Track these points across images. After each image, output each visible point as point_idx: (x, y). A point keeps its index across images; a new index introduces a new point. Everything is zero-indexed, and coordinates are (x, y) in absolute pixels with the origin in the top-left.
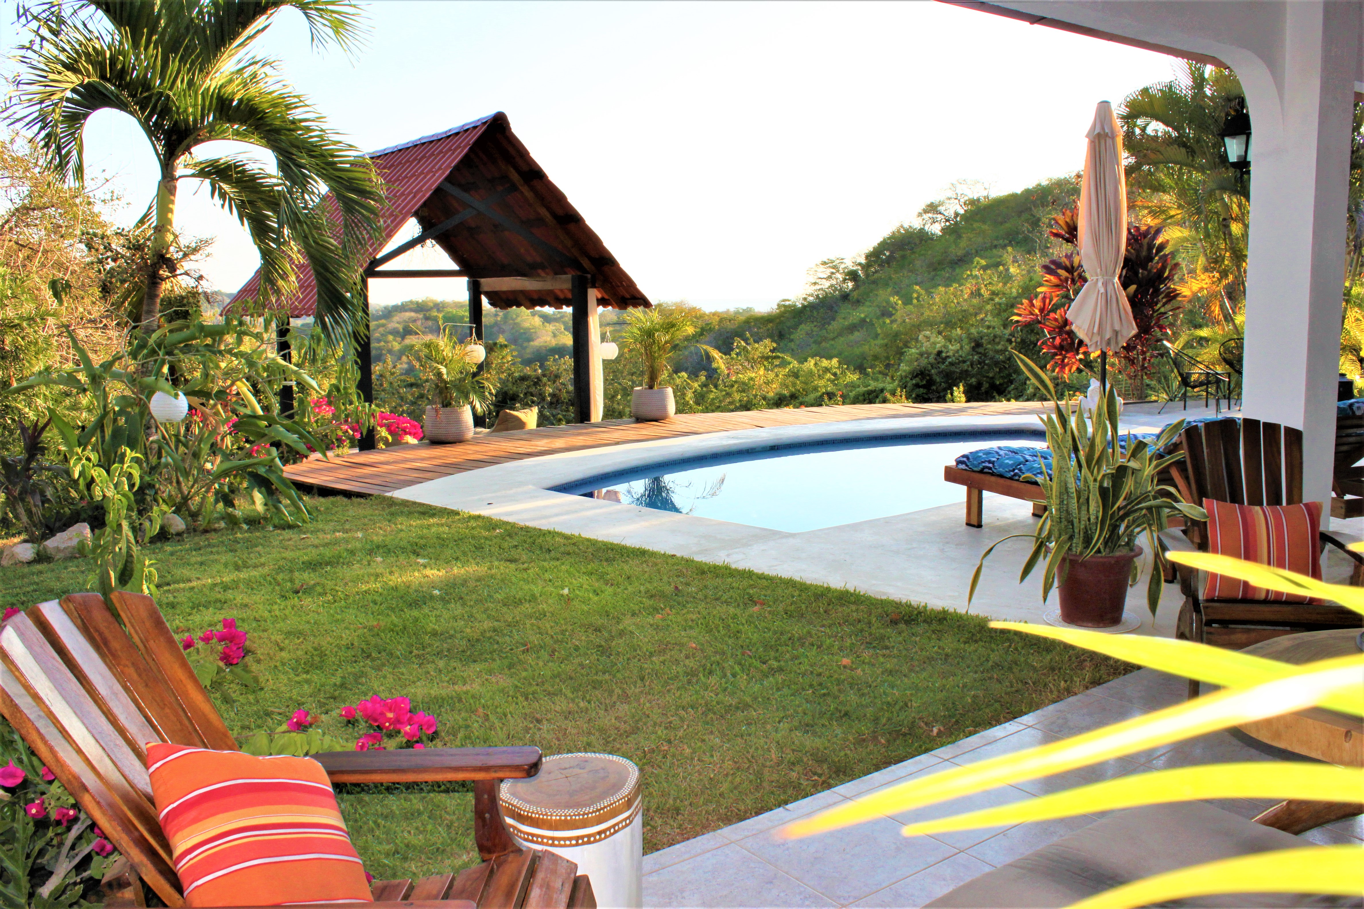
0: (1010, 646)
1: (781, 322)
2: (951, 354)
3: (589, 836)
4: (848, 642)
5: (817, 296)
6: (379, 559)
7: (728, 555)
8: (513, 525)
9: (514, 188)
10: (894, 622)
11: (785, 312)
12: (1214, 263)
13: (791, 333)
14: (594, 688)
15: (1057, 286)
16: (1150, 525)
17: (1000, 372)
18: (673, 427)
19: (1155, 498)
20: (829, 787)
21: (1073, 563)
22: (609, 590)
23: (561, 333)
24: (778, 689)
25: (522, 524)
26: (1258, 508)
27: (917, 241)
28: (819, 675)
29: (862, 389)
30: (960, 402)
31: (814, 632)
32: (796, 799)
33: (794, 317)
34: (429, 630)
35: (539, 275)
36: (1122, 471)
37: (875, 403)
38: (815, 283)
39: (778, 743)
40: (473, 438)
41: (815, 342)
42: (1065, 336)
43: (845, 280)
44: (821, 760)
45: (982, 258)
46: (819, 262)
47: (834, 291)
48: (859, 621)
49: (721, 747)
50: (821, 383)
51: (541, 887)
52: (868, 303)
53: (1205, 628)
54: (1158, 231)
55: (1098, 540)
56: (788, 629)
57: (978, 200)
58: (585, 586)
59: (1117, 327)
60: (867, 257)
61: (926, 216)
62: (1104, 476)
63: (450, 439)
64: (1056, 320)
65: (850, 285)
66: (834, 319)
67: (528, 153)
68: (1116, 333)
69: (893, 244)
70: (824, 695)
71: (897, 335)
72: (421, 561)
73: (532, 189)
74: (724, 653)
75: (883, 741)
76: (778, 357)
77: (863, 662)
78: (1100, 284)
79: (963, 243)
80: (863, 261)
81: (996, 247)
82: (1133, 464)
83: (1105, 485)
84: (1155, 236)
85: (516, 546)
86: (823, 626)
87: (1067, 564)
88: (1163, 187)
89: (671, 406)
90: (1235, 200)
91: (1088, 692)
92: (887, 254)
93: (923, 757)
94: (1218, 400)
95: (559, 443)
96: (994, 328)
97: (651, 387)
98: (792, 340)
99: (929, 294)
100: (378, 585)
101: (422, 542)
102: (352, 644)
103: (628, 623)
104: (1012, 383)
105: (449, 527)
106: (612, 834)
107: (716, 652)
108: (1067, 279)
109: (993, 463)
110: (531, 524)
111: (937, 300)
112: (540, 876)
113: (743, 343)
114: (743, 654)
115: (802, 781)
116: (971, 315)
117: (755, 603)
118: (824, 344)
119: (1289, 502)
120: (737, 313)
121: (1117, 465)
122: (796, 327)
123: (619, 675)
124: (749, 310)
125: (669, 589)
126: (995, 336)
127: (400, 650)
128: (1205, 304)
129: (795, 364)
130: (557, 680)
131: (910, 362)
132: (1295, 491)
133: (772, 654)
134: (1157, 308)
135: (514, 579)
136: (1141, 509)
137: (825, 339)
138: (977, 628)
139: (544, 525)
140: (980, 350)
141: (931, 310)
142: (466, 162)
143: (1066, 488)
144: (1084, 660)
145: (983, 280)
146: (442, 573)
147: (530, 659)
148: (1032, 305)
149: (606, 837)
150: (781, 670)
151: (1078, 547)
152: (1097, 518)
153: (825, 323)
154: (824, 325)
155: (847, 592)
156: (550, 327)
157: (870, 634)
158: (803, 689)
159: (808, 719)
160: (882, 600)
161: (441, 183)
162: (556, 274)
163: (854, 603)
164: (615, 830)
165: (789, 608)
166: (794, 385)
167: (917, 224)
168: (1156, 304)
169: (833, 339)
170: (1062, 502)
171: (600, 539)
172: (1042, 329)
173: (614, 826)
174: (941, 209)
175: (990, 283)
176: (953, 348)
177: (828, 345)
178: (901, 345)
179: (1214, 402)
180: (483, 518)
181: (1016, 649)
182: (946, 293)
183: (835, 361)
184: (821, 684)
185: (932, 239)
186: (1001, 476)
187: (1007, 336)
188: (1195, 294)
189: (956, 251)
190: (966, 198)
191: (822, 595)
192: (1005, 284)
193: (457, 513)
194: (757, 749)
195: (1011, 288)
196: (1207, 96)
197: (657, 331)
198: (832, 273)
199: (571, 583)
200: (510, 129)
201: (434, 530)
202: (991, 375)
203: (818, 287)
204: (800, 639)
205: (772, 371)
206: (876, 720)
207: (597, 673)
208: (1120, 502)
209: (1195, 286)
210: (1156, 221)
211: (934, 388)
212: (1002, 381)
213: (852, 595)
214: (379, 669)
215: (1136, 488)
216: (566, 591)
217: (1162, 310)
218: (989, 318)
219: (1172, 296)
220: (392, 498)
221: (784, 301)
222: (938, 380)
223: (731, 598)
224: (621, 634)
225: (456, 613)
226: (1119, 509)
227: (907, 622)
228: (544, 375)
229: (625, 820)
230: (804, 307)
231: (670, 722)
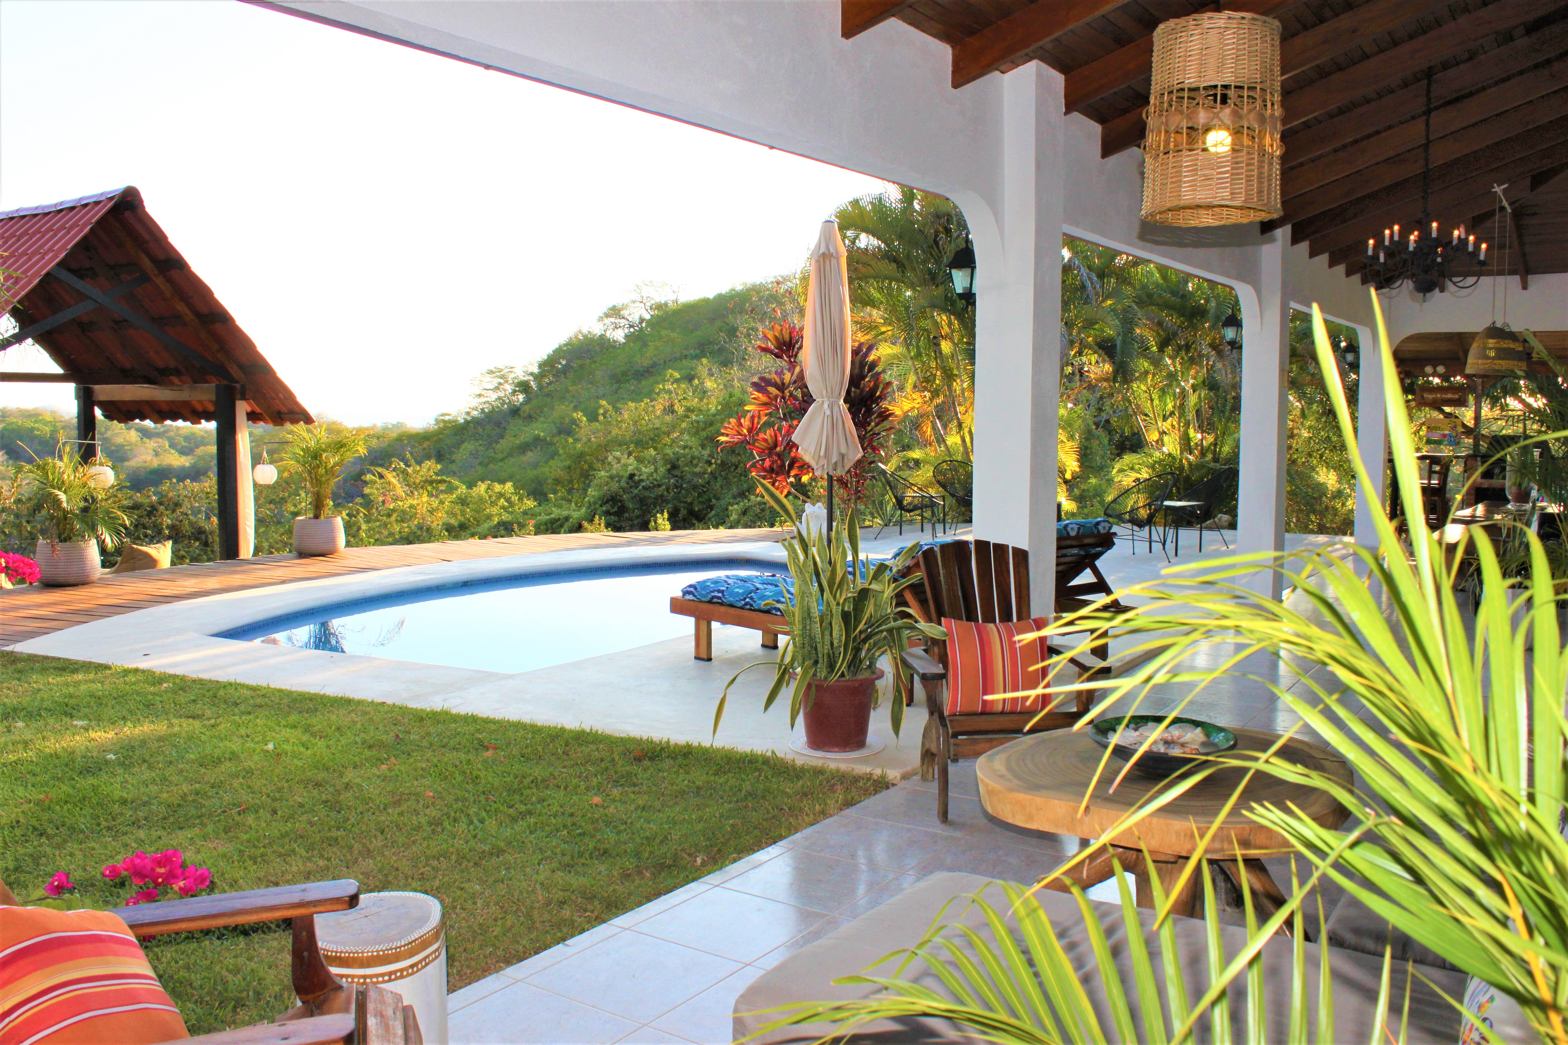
0: (760, 776)
1: (440, 440)
2: (644, 477)
3: (401, 970)
4: (594, 782)
5: (483, 410)
6: (20, 724)
7: (445, 700)
8: (183, 678)
9: (145, 278)
10: (638, 759)
11: (445, 428)
12: (925, 383)
13: (451, 453)
14: (330, 845)
15: (765, 404)
16: (890, 648)
17: (700, 495)
18: (345, 563)
19: (895, 620)
20: (604, 921)
21: (819, 688)
22: (321, 743)
23: (165, 451)
24: (531, 833)
25: (194, 676)
26: (992, 625)
27: (597, 348)
28: (572, 815)
29: (544, 518)
30: (664, 530)
31: (556, 774)
32: (572, 936)
33: (456, 435)
34: (116, 798)
35: (172, 383)
36: (864, 594)
37: (559, 533)
38: (480, 395)
39: (542, 884)
40: (100, 579)
41: (481, 464)
42: (775, 458)
43: (514, 392)
44: (592, 898)
45: (674, 369)
46: (484, 371)
47: (503, 405)
48: (602, 760)
49: (483, 893)
50: (495, 510)
51: (375, 1016)
52: (542, 419)
53: (952, 741)
54: (870, 348)
55: (842, 665)
56: (529, 771)
57: (666, 304)
58: (291, 741)
59: (843, 450)
60: (540, 366)
61: (608, 321)
62: (845, 600)
63: (72, 580)
64: (765, 440)
65: (521, 397)
66: (502, 437)
67: (166, 238)
68: (843, 456)
69: (570, 352)
70: (580, 834)
71: (581, 456)
72: (80, 723)
73: (169, 280)
74: (466, 799)
75: (648, 875)
76: (445, 481)
77: (614, 801)
78: (826, 406)
79: (650, 352)
80: (536, 370)
81: (686, 357)
82: (874, 586)
83: (846, 609)
84: (867, 355)
85: (194, 701)
86: (564, 767)
87: (813, 689)
88: (873, 301)
89: (341, 539)
90: (945, 318)
91: (842, 813)
92: (564, 362)
93: (693, 885)
94: (934, 525)
95: (211, 583)
96: (691, 448)
97: (316, 517)
98: (453, 462)
99: (617, 410)
100: (31, 754)
101: (72, 702)
102: (18, 822)
103: (350, 775)
104: (712, 510)
105: (102, 683)
106: (423, 967)
107: (457, 800)
108: (776, 397)
109: (722, 592)
110: (205, 676)
111: (626, 416)
112: (371, 1006)
113: (402, 465)
114: (487, 799)
115: (575, 918)
116: (664, 433)
117: (487, 748)
118: (491, 466)
119: (1019, 618)
120: (385, 429)
121: (859, 588)
122: (458, 445)
123: (356, 830)
124: (399, 425)
125: (389, 738)
126: (693, 458)
127: (83, 823)
128: (916, 424)
129: (463, 489)
130: (287, 840)
131: (600, 486)
132: (1024, 610)
133: (517, 797)
134: (869, 428)
135: (203, 737)
136: (882, 631)
137: (492, 460)
138: (725, 760)
139: (222, 676)
140: (677, 472)
141: (620, 428)
142: (84, 245)
143: (809, 614)
144: (834, 784)
145: (677, 394)
146: (111, 735)
147: (250, 820)
148: (740, 425)
149: (418, 970)
150: (530, 813)
151: (822, 673)
152: (840, 641)
153: (491, 441)
154: (490, 444)
155: (583, 732)
156: (151, 444)
157: (616, 772)
158: (558, 831)
159: (567, 859)
160: (622, 738)
161: (52, 269)
162: (195, 381)
163: (593, 742)
164: (426, 962)
165: (525, 751)
166: (463, 513)
167: (597, 330)
168: (869, 424)
169: (502, 460)
170: (804, 628)
171: (294, 689)
172: (751, 450)
173: (424, 959)
174: (625, 313)
175: (685, 398)
176: (647, 470)
177: (496, 467)
178: (586, 467)
179: (930, 525)
180: (143, 671)
181: (767, 778)
182: (636, 408)
183: (509, 486)
184: (574, 824)
185: (614, 347)
186: (731, 606)
187: (705, 457)
188: (906, 415)
189: (643, 361)
190: (653, 302)
191: (557, 736)
192: (701, 400)
193: (107, 667)
194: (521, 892)
195: (708, 404)
196: (916, 211)
197: (324, 451)
198: (500, 384)
199: (274, 738)
200: (144, 207)
201: (83, 687)
202: (689, 501)
203: (483, 400)
204: (543, 780)
205: (437, 497)
206: (638, 855)
207: (330, 830)
208: (861, 626)
209: (907, 406)
210: (867, 337)
211: (627, 515)
212: (701, 507)
213: (588, 734)
214: (58, 846)
215: (875, 611)
216: (270, 746)
217: (877, 430)
218: (686, 437)
219: (884, 416)
220: (12, 652)
221: (443, 415)
222: (631, 506)
223: (459, 744)
224: (347, 786)
225: (144, 777)
226: (861, 632)
227: (652, 759)
228: (161, 503)
229: (435, 952)
230: (467, 422)
231: (422, 874)
